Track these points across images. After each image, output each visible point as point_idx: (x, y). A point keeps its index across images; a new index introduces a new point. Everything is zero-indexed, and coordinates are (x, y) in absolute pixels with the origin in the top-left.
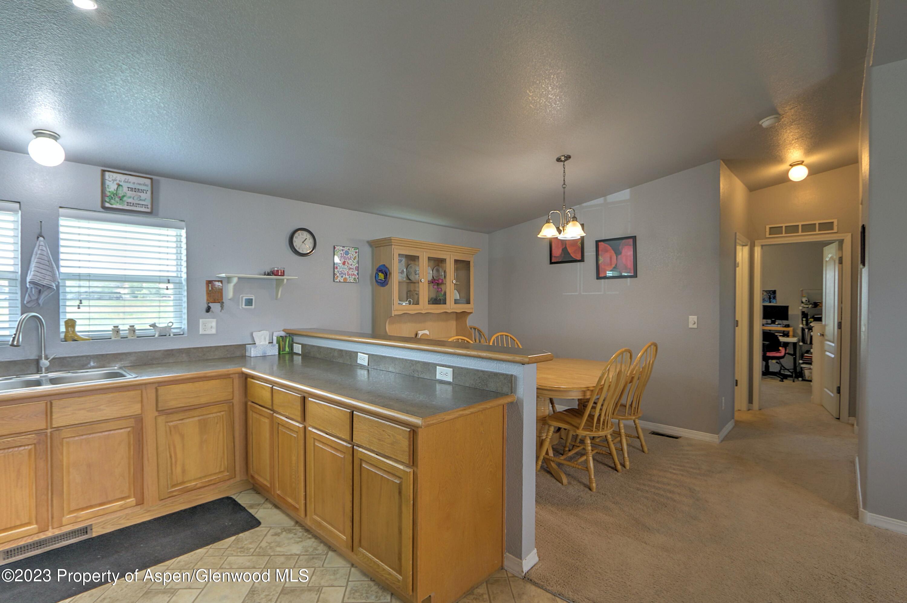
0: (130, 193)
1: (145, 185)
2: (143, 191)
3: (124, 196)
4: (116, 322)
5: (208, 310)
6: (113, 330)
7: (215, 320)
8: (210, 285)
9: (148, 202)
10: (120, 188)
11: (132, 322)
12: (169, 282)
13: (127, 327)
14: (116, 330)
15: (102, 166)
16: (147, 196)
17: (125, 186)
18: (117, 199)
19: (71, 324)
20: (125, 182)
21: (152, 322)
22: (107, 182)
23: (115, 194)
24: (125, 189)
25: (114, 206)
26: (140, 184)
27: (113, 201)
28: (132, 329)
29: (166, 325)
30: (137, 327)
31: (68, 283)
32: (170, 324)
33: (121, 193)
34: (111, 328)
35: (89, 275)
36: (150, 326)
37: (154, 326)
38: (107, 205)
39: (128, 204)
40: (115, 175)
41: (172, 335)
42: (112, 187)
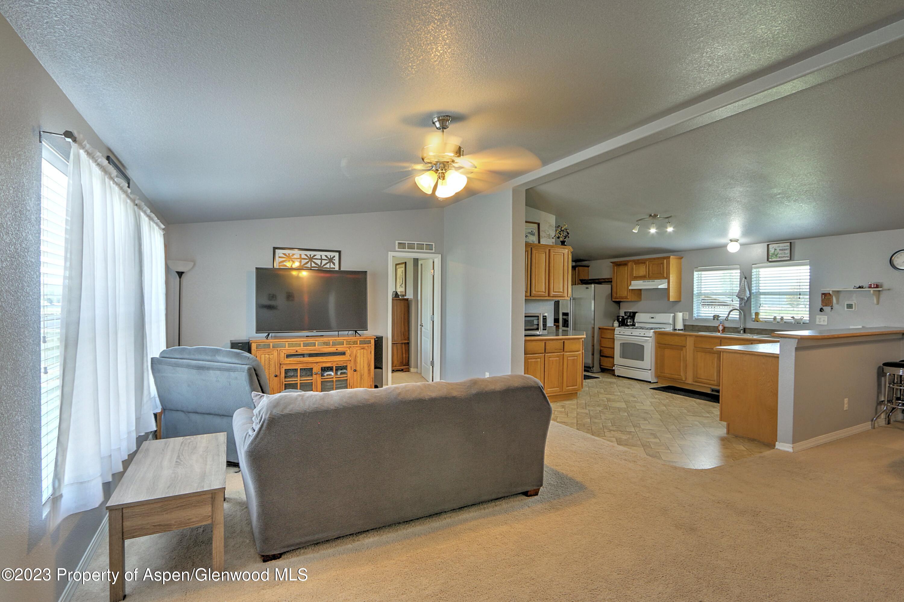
0: (780, 252)
1: (787, 246)
2: (786, 249)
3: (777, 254)
4: (775, 315)
5: (821, 310)
6: (773, 318)
7: (827, 317)
8: (823, 296)
9: (789, 255)
10: (776, 251)
11: (782, 315)
12: (800, 295)
13: (780, 318)
14: (775, 318)
15: (768, 242)
16: (788, 252)
17: (778, 249)
18: (775, 256)
19: (757, 314)
20: (778, 247)
21: (792, 316)
22: (770, 249)
23: (774, 254)
24: (778, 250)
25: (773, 260)
26: (785, 246)
27: (772, 258)
28: (782, 319)
29: (800, 318)
30: (785, 318)
31: (761, 296)
32: (802, 318)
33: (776, 253)
34: (773, 317)
35: (768, 293)
36: (792, 317)
37: (793, 317)
38: (770, 260)
39: (779, 257)
40: (773, 245)
41: (802, 323)
42: (772, 251)
